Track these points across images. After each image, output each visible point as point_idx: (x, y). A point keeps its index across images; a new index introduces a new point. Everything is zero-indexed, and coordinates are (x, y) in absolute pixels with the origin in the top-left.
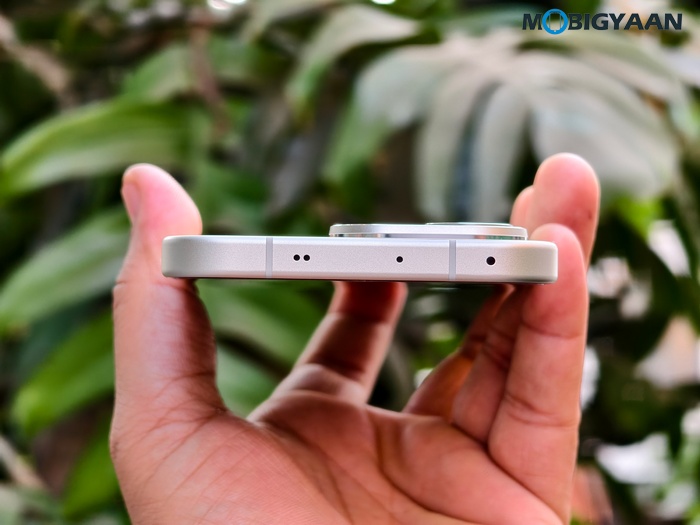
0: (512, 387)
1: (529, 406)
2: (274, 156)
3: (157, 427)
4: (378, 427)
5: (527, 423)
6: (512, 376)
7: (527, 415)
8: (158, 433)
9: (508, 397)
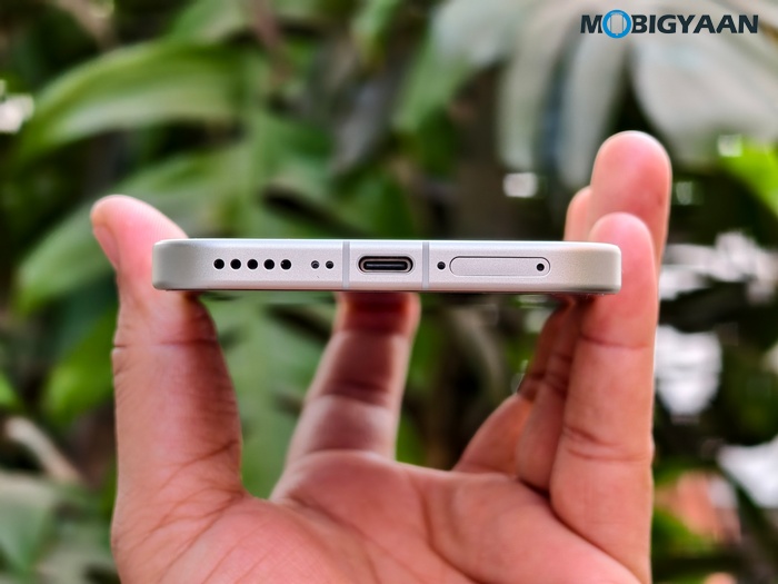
0: (570, 417)
1: (589, 437)
2: (339, 105)
3: (161, 525)
4: (423, 492)
5: (588, 458)
6: (570, 403)
7: (588, 449)
8: (162, 534)
9: (566, 430)
